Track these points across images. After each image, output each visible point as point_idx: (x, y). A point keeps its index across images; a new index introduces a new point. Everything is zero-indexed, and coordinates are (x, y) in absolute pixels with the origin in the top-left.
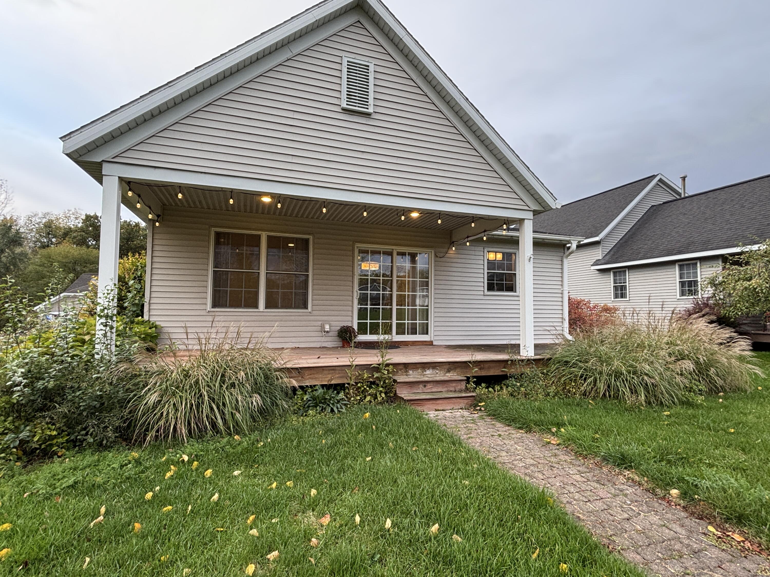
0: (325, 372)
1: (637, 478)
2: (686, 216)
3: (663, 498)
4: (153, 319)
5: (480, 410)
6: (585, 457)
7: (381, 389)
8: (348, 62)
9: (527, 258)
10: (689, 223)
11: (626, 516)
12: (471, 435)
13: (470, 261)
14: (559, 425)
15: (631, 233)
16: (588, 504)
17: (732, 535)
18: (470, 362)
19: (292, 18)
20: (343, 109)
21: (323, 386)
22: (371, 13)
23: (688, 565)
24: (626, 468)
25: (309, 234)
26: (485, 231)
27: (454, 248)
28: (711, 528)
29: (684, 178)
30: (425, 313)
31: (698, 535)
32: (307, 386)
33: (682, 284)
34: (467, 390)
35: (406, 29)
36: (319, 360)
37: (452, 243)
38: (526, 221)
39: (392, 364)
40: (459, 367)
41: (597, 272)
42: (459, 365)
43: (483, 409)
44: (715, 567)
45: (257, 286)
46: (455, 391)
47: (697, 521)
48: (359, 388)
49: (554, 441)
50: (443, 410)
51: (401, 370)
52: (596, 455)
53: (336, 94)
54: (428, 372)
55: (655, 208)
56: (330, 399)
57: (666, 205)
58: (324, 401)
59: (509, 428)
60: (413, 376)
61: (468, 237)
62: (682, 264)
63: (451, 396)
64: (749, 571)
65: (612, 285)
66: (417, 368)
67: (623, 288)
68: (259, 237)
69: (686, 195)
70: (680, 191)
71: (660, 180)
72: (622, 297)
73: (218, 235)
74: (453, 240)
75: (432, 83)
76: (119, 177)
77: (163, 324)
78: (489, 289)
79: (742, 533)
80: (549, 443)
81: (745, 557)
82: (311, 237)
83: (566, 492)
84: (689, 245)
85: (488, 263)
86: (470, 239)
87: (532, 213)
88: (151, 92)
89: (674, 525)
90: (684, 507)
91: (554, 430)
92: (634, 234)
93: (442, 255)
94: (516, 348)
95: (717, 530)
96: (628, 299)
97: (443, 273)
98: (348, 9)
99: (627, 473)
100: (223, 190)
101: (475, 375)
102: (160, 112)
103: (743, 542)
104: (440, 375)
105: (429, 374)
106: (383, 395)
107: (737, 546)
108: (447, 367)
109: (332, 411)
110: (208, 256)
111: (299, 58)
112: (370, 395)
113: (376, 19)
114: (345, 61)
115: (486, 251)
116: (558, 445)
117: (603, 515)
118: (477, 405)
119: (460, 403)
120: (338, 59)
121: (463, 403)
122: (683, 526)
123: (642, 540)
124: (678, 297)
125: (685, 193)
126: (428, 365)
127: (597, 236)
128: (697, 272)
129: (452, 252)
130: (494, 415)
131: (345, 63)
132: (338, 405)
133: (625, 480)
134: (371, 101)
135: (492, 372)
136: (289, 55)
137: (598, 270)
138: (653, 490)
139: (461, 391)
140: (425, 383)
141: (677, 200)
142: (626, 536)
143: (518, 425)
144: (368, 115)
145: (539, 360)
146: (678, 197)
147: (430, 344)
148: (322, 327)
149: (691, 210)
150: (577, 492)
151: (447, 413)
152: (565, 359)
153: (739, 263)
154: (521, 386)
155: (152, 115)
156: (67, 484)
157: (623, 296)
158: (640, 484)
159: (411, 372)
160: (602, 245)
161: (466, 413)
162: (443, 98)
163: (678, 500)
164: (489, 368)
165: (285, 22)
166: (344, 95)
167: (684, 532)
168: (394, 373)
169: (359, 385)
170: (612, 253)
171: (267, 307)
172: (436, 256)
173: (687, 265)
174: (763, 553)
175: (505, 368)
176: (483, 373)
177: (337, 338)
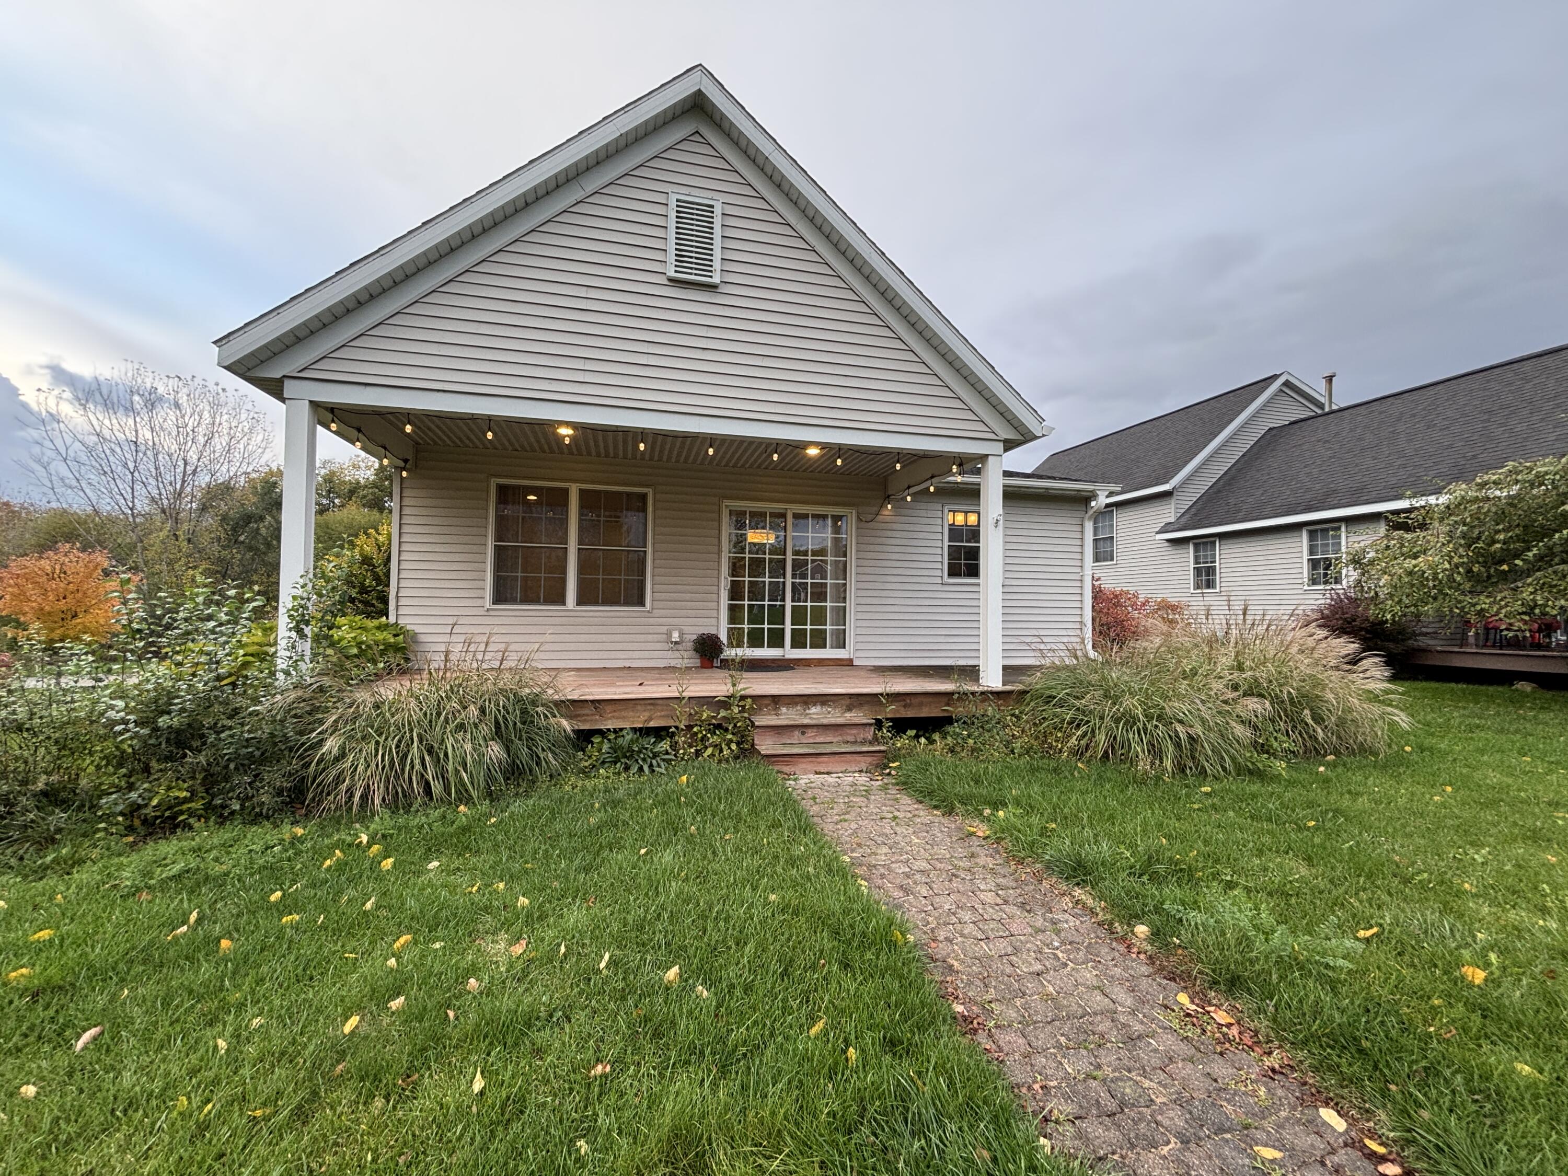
0: (639, 707)
1: (1090, 902)
2: (1327, 445)
3: (1123, 939)
4: (402, 621)
5: (889, 774)
6: (1021, 862)
7: (729, 736)
8: (678, 200)
9: (991, 522)
10: (1331, 458)
11: (1038, 967)
12: (847, 817)
13: (918, 528)
14: (996, 805)
15: (1227, 477)
16: (982, 943)
17: (1215, 1012)
18: (881, 694)
19: (581, 133)
20: (671, 280)
21: (635, 730)
22: (717, 117)
23: (1103, 1061)
24: (1078, 884)
25: (647, 486)
26: (932, 477)
27: (889, 507)
28: (1183, 998)
29: (1330, 379)
30: (841, 613)
31: (1152, 1007)
32: (609, 730)
33: (1314, 564)
34: (875, 740)
35: (774, 140)
36: (641, 688)
37: (887, 498)
38: (990, 458)
39: (751, 697)
40: (868, 702)
41: (1167, 544)
42: (868, 699)
43: (893, 772)
44: (1154, 1069)
45: (564, 570)
46: (855, 742)
47: (1165, 982)
48: (696, 734)
49: (982, 830)
50: (828, 773)
51: (767, 706)
52: (1038, 858)
53: (659, 256)
54: (813, 710)
55: (1274, 432)
56: (640, 752)
57: (1296, 426)
58: (629, 754)
59: (920, 806)
60: (787, 716)
61: (909, 487)
62: (1317, 530)
63: (843, 750)
64: (1216, 1081)
65: (1192, 566)
66: (796, 704)
67: (1211, 571)
68: (566, 492)
69: (1334, 407)
70: (1322, 400)
71: (1287, 384)
72: (1208, 587)
73: (502, 489)
74: (890, 493)
75: (823, 229)
76: (311, 402)
77: (418, 629)
78: (951, 574)
79: (1232, 1010)
80: (972, 834)
81: (1221, 1054)
82: (649, 491)
83: (955, 920)
84: (1327, 495)
85: (950, 530)
86: (912, 490)
87: (1001, 444)
88: (352, 265)
89: (1117, 989)
90: (1150, 957)
91: (987, 812)
92: (1233, 478)
93: (870, 517)
94: (972, 672)
95: (1192, 1002)
96: (1218, 590)
97: (871, 547)
98: (678, 112)
99: (1078, 892)
100: (472, 419)
101: (889, 716)
102: (372, 297)
103: (1229, 1026)
104: (833, 716)
105: (816, 714)
106: (734, 747)
107: (1214, 1033)
108: (848, 701)
109: (641, 769)
110: (487, 523)
111: (596, 199)
112: (711, 745)
113: (726, 126)
114: (673, 198)
115: (946, 511)
116: (985, 838)
117: (996, 965)
118: (886, 766)
119: (859, 762)
120: (661, 198)
121: (864, 762)
122: (1133, 991)
123: (1042, 1011)
124: (1306, 588)
125: (1331, 402)
126: (814, 699)
127: (1167, 482)
128: (1340, 543)
129: (886, 513)
130: (904, 783)
131: (673, 204)
132: (654, 762)
133: (1070, 905)
134: (717, 264)
135: (925, 713)
136: (580, 195)
137: (1169, 541)
138: (1111, 924)
139: (863, 742)
140: (803, 728)
141: (1317, 416)
142: (1018, 1004)
143: (934, 803)
144: (712, 287)
145: (1010, 693)
146: (1319, 412)
147: (849, 663)
148: (669, 634)
149: (1337, 434)
150: (974, 923)
151: (830, 779)
152: (1048, 693)
153: (1406, 528)
154: (969, 736)
155: (359, 302)
156: (171, 873)
157: (1210, 584)
158: (1093, 912)
159: (784, 710)
160: (1175, 497)
161: (863, 779)
162: (843, 254)
163: (1145, 943)
164: (921, 705)
165: (568, 141)
166: (671, 257)
167: (1129, 1002)
168: (752, 711)
169: (695, 729)
170: (1193, 510)
171: (580, 602)
172: (859, 519)
173: (1322, 530)
174: (1256, 1049)
175: (948, 705)
176: (910, 714)
177: (692, 653)
